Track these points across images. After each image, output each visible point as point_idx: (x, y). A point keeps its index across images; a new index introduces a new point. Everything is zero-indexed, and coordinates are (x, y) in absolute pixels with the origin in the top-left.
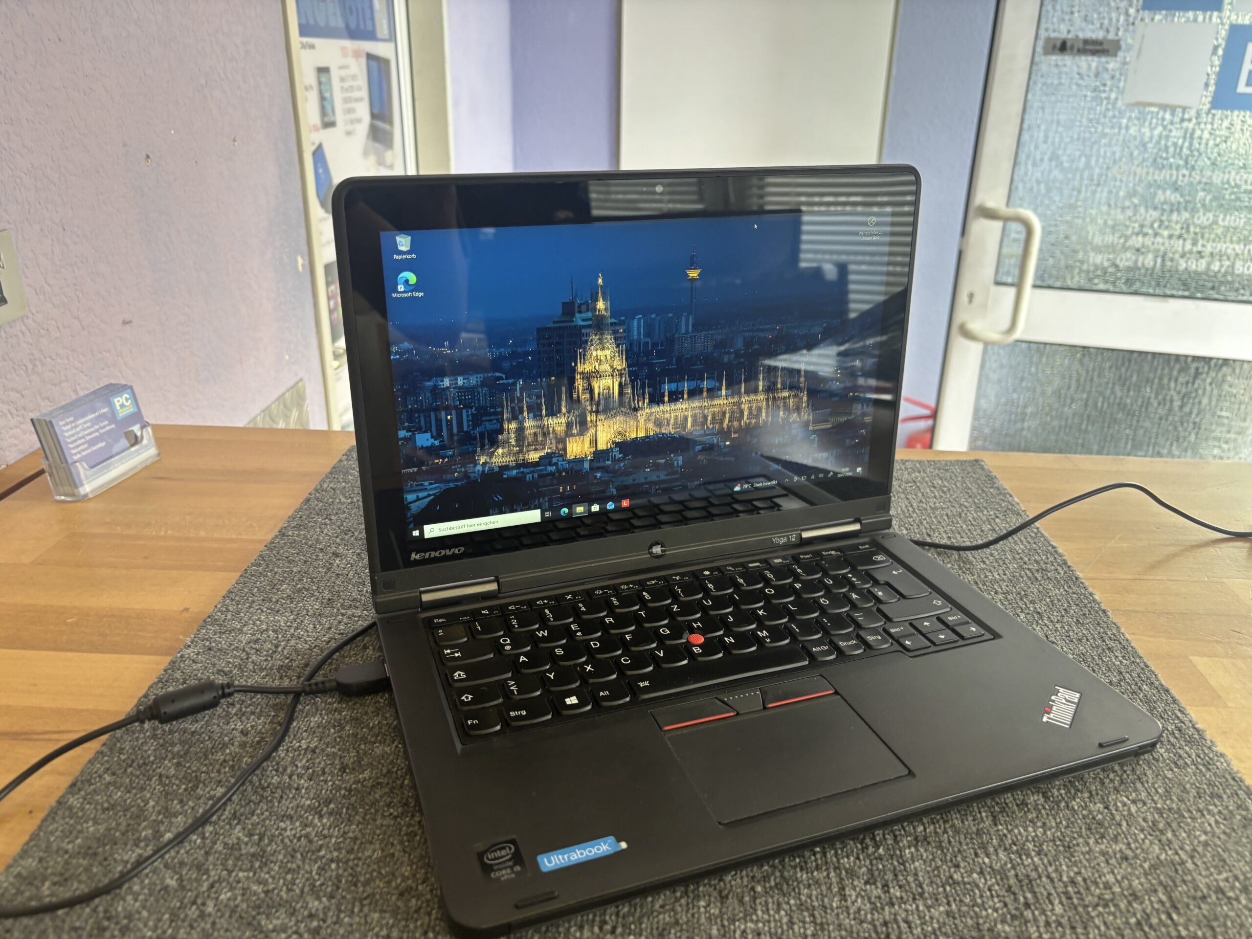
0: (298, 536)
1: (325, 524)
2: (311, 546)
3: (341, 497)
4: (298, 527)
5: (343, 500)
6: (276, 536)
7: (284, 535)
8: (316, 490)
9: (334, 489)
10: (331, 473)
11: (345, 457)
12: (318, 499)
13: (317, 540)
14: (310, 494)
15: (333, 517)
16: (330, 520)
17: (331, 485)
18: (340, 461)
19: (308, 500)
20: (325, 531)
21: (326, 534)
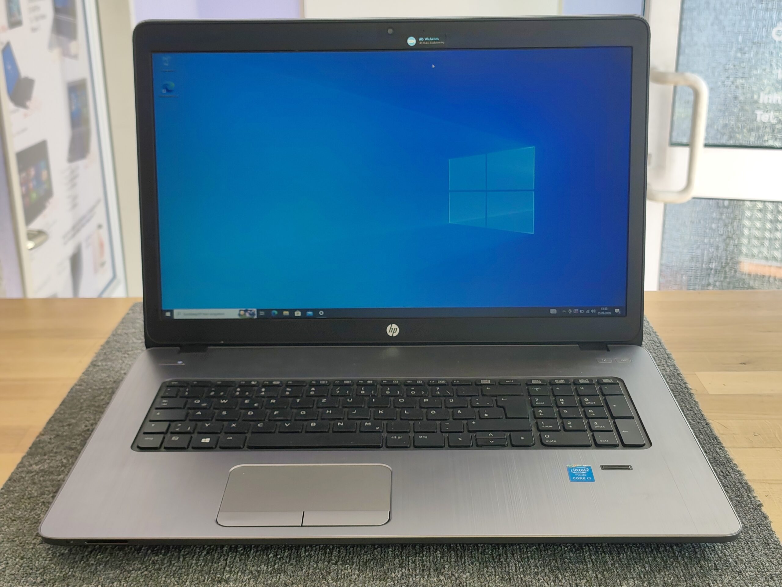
0: (106, 365)
1: (125, 357)
2: (117, 372)
3: (134, 339)
4: (105, 360)
5: (135, 341)
6: (89, 367)
7: (95, 365)
8: (114, 335)
9: (127, 334)
10: (122, 322)
11: (131, 312)
12: (116, 341)
13: (121, 368)
14: (109, 338)
15: (130, 353)
16: (128, 354)
17: (124, 331)
18: (128, 314)
19: (108, 342)
20: (126, 362)
21: (127, 364)
